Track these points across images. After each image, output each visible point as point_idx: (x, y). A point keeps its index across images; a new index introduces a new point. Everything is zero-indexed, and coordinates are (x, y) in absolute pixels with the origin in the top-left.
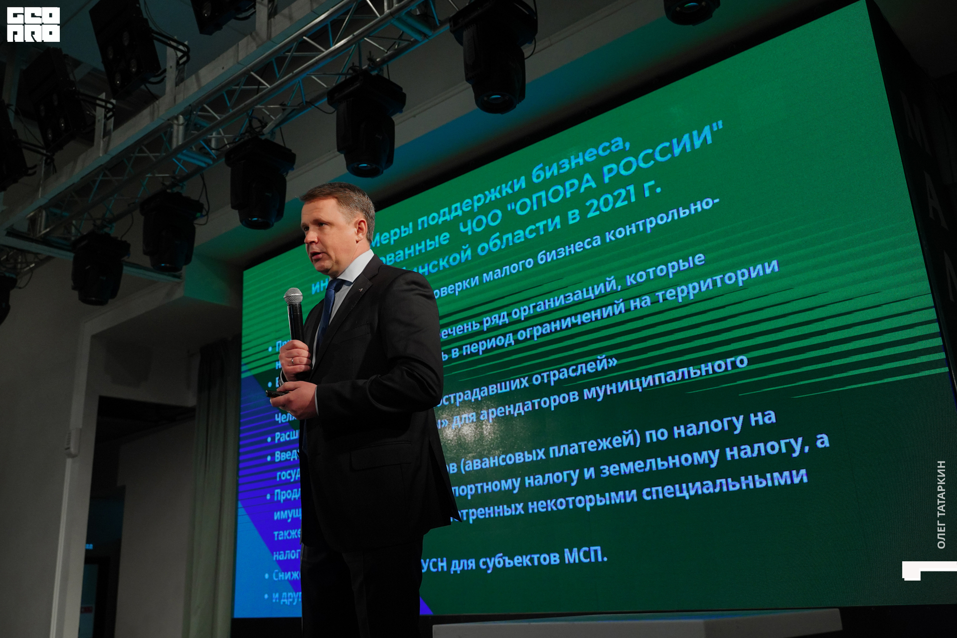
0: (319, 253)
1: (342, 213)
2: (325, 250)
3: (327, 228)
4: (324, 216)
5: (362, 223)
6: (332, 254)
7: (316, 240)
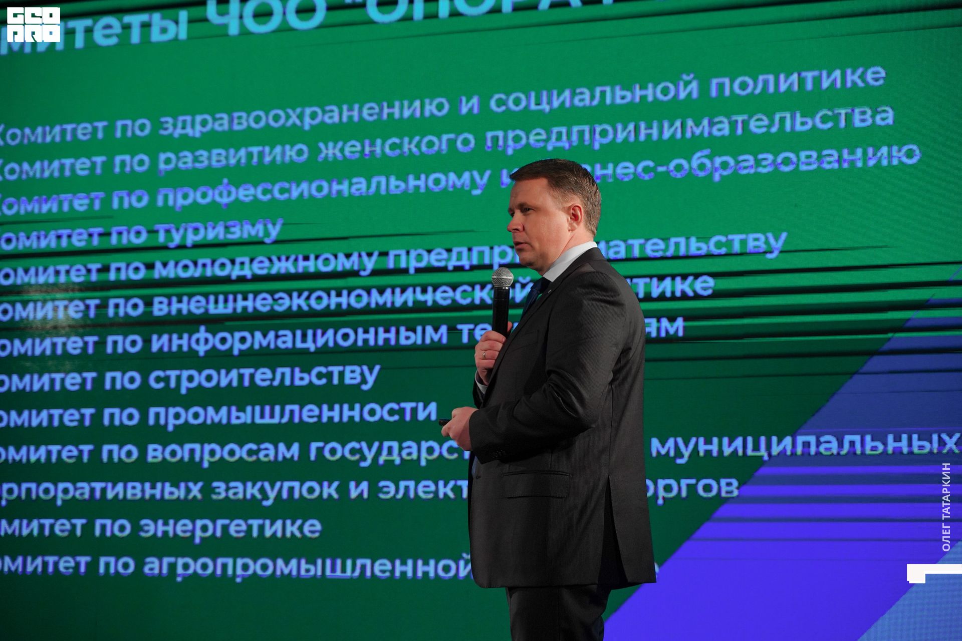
0: (522, 243)
1: (553, 196)
2: (528, 240)
3: (533, 216)
4: (531, 201)
5: (577, 208)
6: (537, 245)
7: (520, 228)
